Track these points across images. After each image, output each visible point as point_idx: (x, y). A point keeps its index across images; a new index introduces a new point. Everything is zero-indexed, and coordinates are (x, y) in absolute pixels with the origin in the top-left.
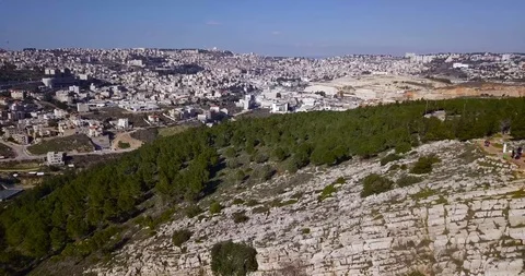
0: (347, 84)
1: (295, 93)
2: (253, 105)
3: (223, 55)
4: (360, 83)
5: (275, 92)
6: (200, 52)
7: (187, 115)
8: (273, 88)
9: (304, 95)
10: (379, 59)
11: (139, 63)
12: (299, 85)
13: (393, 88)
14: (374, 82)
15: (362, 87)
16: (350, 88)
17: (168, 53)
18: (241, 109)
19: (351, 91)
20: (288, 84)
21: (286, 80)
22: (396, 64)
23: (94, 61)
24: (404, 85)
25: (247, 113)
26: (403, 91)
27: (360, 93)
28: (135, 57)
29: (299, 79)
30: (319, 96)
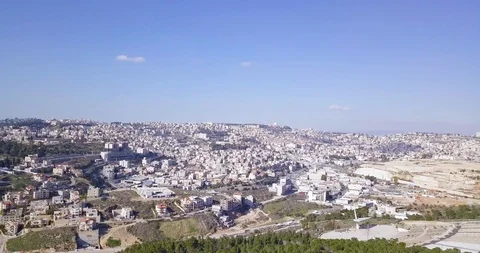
0: (404, 169)
1: (343, 175)
2: (289, 190)
3: (282, 130)
4: (418, 169)
5: (322, 172)
6: (261, 126)
7: (201, 205)
8: (321, 167)
9: (352, 179)
10: (445, 137)
11: (203, 136)
12: (352, 165)
13: (460, 177)
14: (437, 168)
15: (421, 174)
16: (407, 173)
17: (233, 127)
18: (273, 194)
19: (408, 177)
20: (340, 163)
21: (338, 158)
22: (465, 145)
23: (168, 134)
24: (475, 175)
25: (278, 201)
26: (473, 182)
27: (418, 181)
28: (202, 131)
29: (354, 158)
30: (368, 182)
